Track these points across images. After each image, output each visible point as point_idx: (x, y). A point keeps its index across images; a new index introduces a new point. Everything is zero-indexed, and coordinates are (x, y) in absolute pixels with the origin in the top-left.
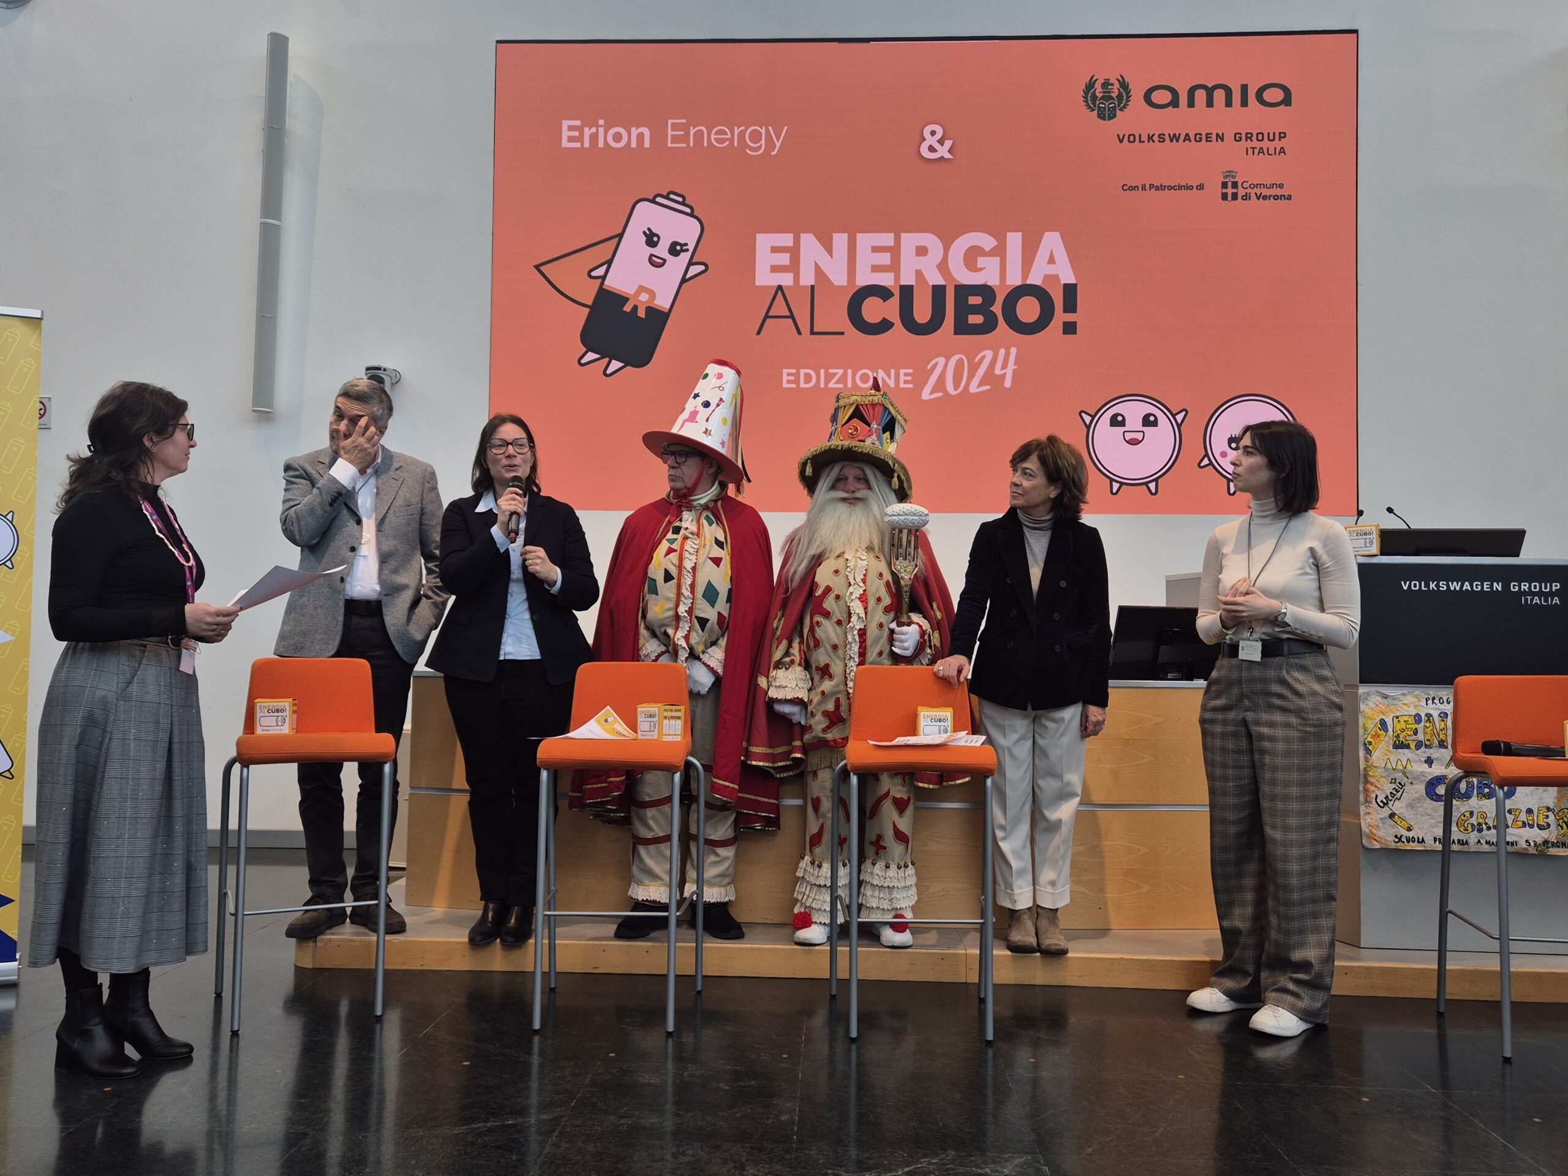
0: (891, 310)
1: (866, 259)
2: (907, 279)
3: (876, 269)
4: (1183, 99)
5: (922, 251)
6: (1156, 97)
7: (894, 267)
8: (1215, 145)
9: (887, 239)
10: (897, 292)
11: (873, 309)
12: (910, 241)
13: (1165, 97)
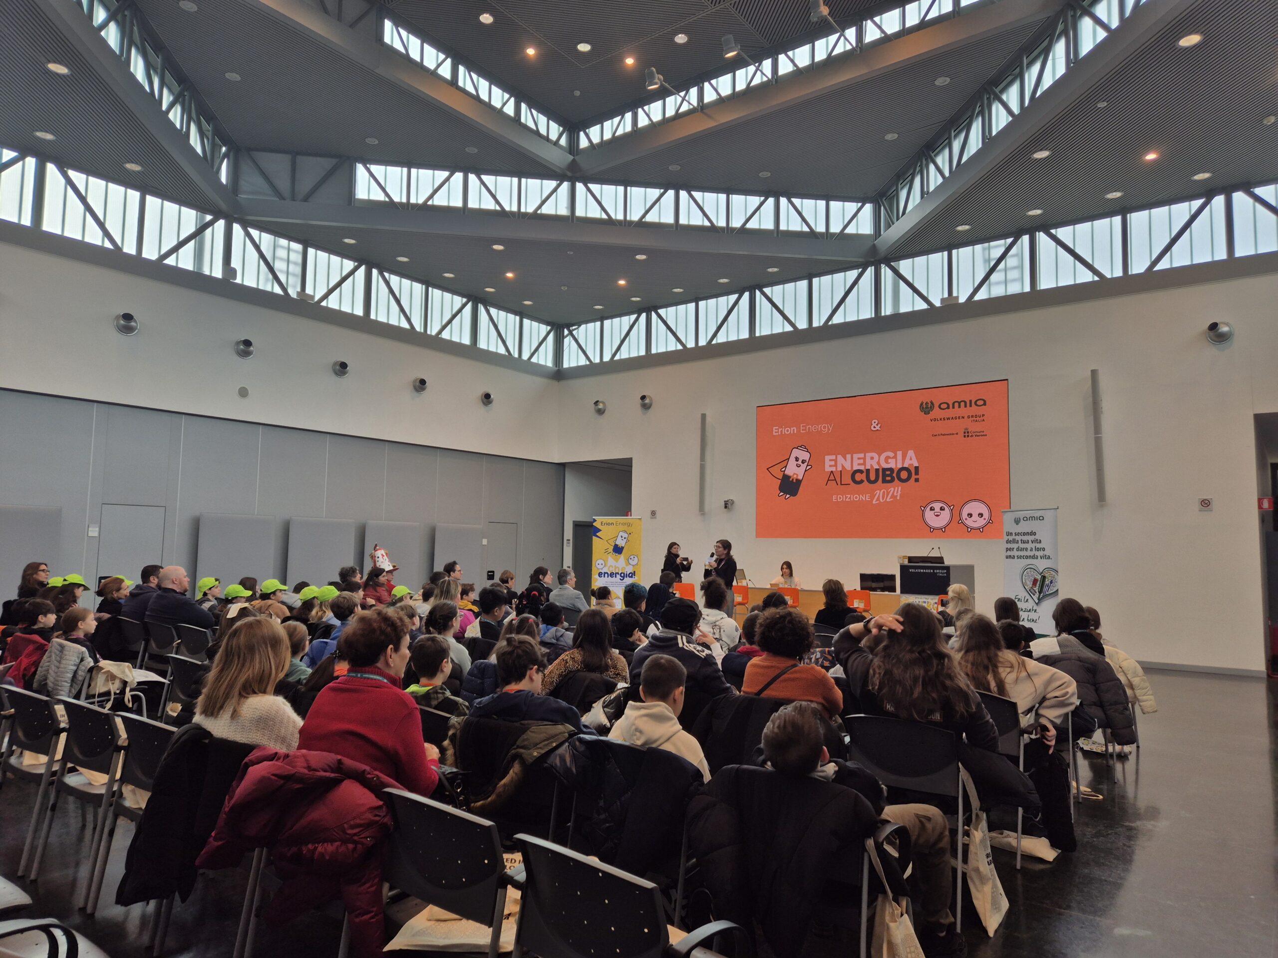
0: (863, 477)
1: (856, 462)
2: (868, 467)
3: (859, 464)
4: (951, 406)
5: (872, 458)
6: (942, 406)
7: (864, 464)
8: (961, 420)
9: (862, 455)
10: (865, 471)
11: (858, 477)
12: (869, 455)
13: (945, 406)
